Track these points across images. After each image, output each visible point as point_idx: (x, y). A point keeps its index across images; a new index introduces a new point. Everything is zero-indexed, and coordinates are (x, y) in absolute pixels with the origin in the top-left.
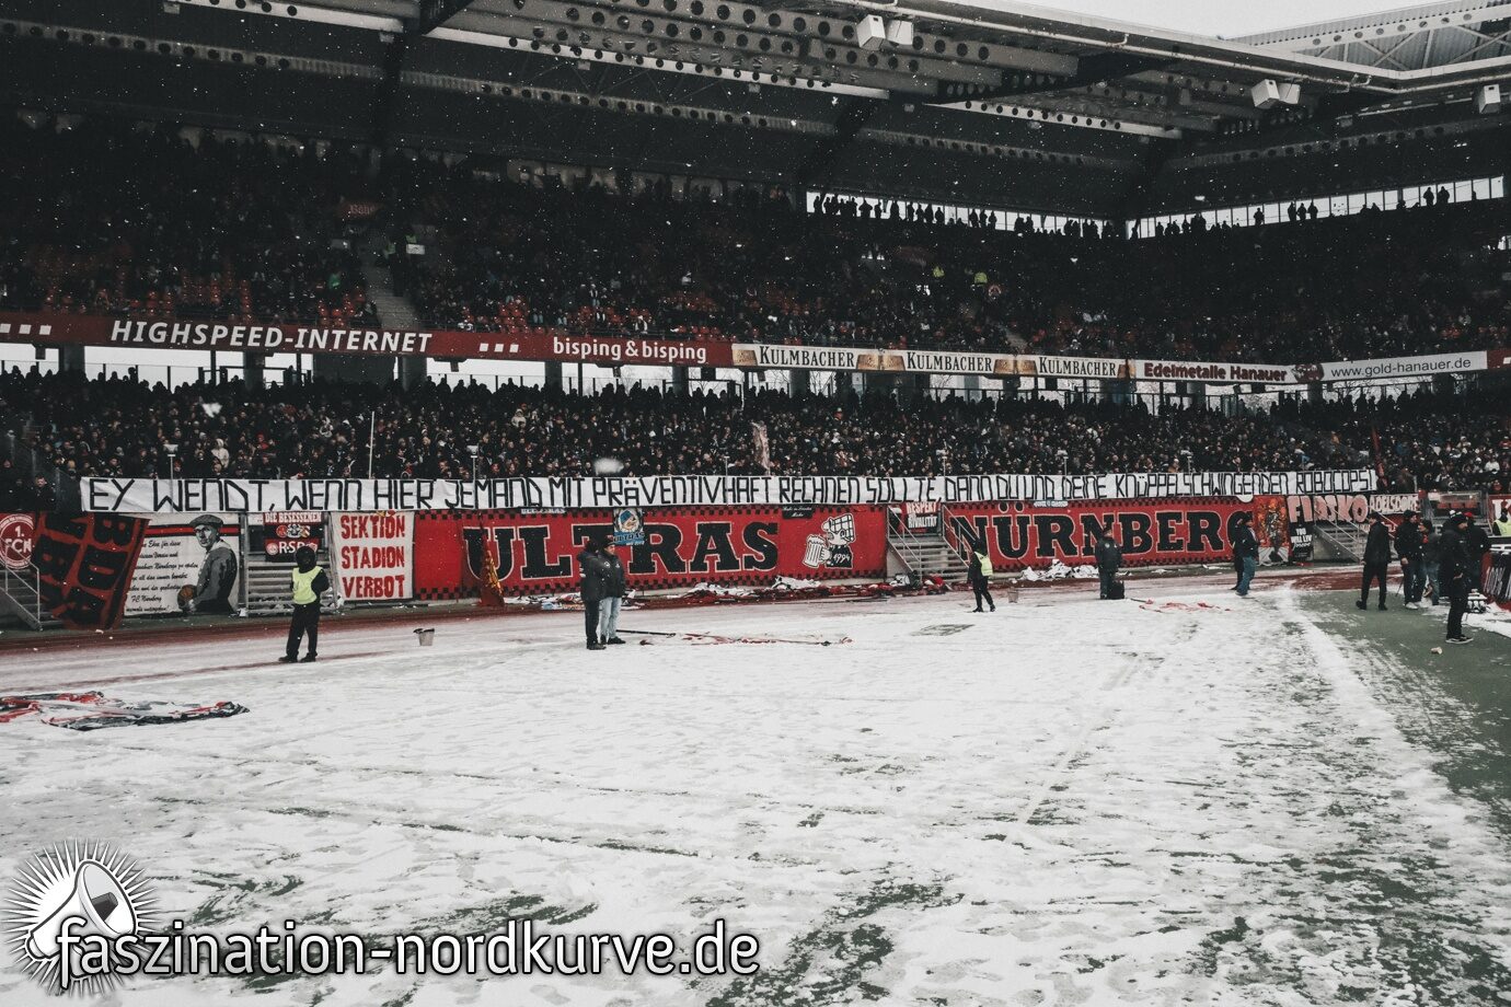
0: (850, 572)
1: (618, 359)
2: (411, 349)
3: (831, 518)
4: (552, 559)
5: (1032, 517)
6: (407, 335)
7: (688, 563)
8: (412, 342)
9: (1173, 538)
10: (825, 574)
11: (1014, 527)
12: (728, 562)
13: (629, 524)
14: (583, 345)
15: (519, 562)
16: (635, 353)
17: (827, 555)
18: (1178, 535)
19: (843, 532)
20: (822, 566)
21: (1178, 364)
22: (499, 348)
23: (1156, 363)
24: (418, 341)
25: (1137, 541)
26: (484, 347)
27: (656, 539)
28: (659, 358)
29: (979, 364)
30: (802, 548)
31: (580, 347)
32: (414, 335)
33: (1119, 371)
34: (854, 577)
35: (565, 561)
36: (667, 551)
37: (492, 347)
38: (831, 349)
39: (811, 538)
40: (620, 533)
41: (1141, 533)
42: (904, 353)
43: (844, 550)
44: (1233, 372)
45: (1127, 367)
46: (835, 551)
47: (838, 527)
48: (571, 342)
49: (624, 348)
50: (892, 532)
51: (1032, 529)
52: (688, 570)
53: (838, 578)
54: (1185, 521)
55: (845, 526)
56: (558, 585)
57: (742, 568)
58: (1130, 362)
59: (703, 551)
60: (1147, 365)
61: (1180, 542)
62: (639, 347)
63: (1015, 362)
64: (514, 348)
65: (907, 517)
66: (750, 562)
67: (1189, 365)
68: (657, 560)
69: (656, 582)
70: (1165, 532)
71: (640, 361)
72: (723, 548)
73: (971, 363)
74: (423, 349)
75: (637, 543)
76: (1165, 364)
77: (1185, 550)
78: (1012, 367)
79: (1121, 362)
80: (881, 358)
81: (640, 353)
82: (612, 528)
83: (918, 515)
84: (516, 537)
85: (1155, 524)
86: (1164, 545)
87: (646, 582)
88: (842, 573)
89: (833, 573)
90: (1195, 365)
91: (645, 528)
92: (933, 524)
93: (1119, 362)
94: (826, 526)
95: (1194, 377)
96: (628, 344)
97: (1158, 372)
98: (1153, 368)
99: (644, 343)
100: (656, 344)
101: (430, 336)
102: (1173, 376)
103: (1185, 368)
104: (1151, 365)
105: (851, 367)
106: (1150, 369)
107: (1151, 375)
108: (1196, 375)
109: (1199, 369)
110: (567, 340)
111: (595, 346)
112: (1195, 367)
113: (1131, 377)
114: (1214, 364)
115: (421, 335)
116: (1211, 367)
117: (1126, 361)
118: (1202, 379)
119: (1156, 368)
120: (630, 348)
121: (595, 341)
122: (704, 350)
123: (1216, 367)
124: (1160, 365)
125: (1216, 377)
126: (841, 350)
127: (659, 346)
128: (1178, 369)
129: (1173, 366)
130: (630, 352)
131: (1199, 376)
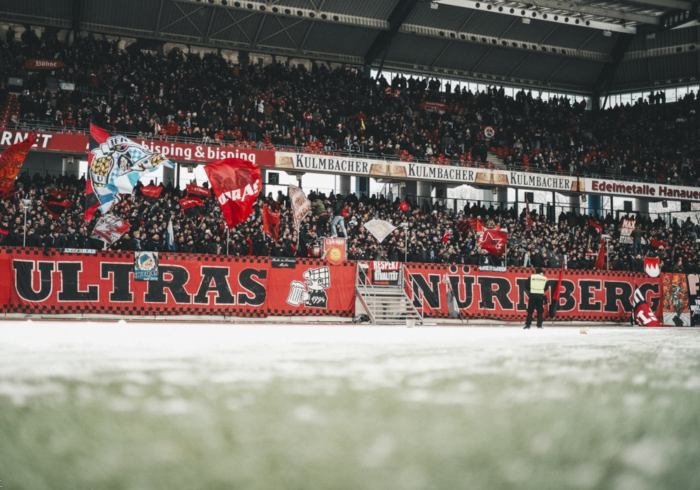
0: (324, 311)
1: (189, 158)
3: (311, 270)
4: (83, 288)
5: (476, 278)
7: (193, 296)
8: (37, 139)
9: (592, 301)
10: (304, 311)
11: (462, 285)
12: (225, 297)
13: (146, 265)
15: (57, 288)
16: (202, 155)
17: (306, 297)
18: (596, 299)
19: (320, 280)
20: (302, 305)
21: (618, 183)
23: (601, 181)
24: (42, 140)
25: (563, 301)
27: (167, 277)
29: (464, 175)
30: (286, 290)
31: (161, 149)
32: (38, 134)
33: (572, 186)
34: (327, 314)
35: (93, 290)
36: (176, 286)
38: (351, 159)
39: (294, 283)
40: (140, 270)
41: (566, 295)
42: (406, 165)
43: (320, 294)
44: (660, 190)
45: (578, 183)
46: (313, 294)
47: (317, 276)
48: (155, 146)
49: (194, 151)
50: (360, 283)
51: (476, 287)
52: (192, 302)
53: (314, 315)
54: (603, 288)
55: (322, 276)
56: (87, 307)
57: (236, 303)
58: (581, 179)
59: (205, 288)
60: (594, 182)
61: (598, 304)
63: (492, 175)
65: (373, 271)
66: (243, 299)
67: (626, 184)
68: (167, 292)
69: (166, 309)
70: (586, 295)
71: (206, 160)
72: (222, 287)
73: (458, 174)
75: (152, 279)
76: (608, 182)
77: (602, 310)
78: (489, 178)
79: (575, 179)
80: (388, 167)
81: (206, 155)
82: (133, 266)
83: (383, 271)
84: (56, 269)
85: (577, 289)
86: (585, 305)
87: (158, 309)
88: (318, 311)
89: (311, 311)
90: (631, 184)
91: (159, 268)
92: (395, 279)
93: (572, 179)
94: (306, 275)
95: (630, 192)
96: (197, 148)
97: (602, 187)
98: (598, 185)
99: (209, 148)
100: (218, 149)
101: (50, 136)
102: (614, 191)
103: (623, 186)
104: (597, 182)
105: (365, 173)
106: (597, 186)
107: (597, 190)
108: (632, 191)
109: (634, 187)
110: (152, 143)
111: (172, 149)
112: (631, 186)
113: (581, 190)
114: (646, 184)
115: (43, 136)
116: (644, 186)
117: (578, 179)
118: (637, 195)
119: (601, 185)
120: (198, 151)
121: (173, 145)
122: (254, 155)
123: (648, 186)
124: (604, 183)
125: (648, 194)
126: (359, 160)
127: (220, 151)
128: (618, 186)
129: (614, 184)
130: (199, 154)
131: (634, 192)
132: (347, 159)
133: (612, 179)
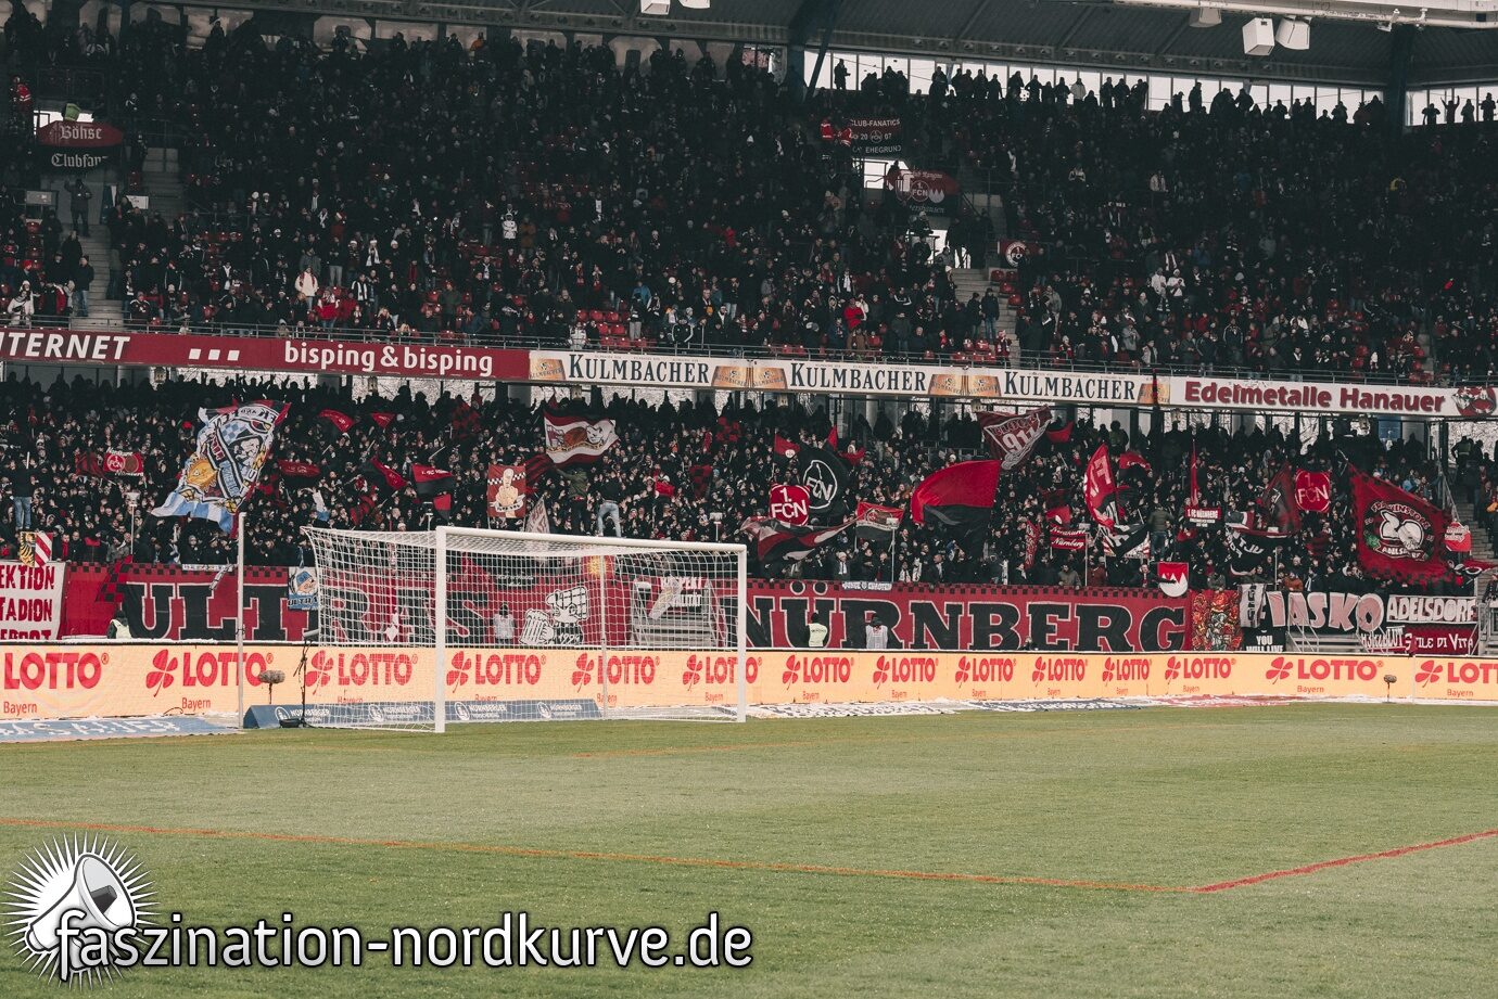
1: (370, 370)
2: (103, 356)
4: (215, 621)
6: (100, 339)
8: (105, 347)
13: (307, 586)
14: (324, 352)
15: (177, 621)
16: (394, 362)
17: (550, 634)
19: (573, 607)
21: (1244, 384)
22: (214, 355)
23: (1205, 382)
24: (112, 345)
26: (195, 354)
27: (338, 605)
28: (426, 370)
29: (906, 380)
31: (319, 354)
32: (108, 338)
33: (1141, 393)
37: (205, 354)
38: (676, 359)
39: (531, 613)
40: (296, 595)
42: (786, 365)
43: (572, 629)
44: (1344, 397)
45: (1155, 387)
46: (560, 629)
47: (567, 601)
48: (308, 349)
49: (379, 355)
55: (576, 600)
58: (1160, 379)
60: (1189, 385)
62: (399, 354)
63: (965, 380)
64: (233, 355)
67: (1264, 385)
71: (400, 371)
72: (418, 619)
73: (893, 379)
74: (118, 356)
75: (315, 608)
76: (1221, 383)
78: (958, 385)
79: (1147, 380)
80: (750, 372)
81: (401, 361)
82: (285, 590)
84: (176, 594)
90: (1276, 385)
92: (695, 604)
93: (1141, 380)
94: (551, 600)
95: (1273, 403)
96: (385, 350)
97: (1209, 395)
98: (1200, 389)
99: (407, 349)
100: (423, 350)
101: (128, 339)
102: (1236, 400)
103: (1258, 391)
104: (1198, 384)
105: (703, 384)
106: (1197, 392)
107: (1197, 399)
108: (1277, 400)
109: (1283, 391)
110: (304, 344)
111: (340, 353)
112: (1276, 388)
113: (1160, 402)
114: (1310, 385)
115: (116, 339)
116: (1306, 389)
117: (1155, 379)
118: (1289, 407)
119: (1206, 390)
120: (387, 356)
121: (340, 346)
122: (490, 359)
123: (1314, 389)
124: (1214, 385)
125: (1313, 404)
126: (690, 359)
127: (427, 355)
128: (1245, 391)
129: (1236, 387)
130: (387, 361)
131: (1283, 402)
132: (668, 359)
133: (1233, 376)
